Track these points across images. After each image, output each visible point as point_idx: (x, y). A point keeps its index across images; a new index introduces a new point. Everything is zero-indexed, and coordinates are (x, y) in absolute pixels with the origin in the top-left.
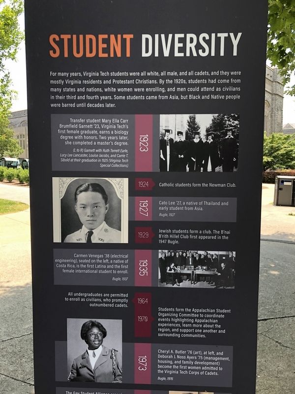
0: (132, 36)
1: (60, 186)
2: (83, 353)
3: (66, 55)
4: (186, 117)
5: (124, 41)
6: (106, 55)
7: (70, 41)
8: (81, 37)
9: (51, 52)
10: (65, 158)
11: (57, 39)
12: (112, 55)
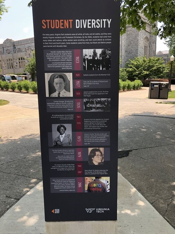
0: (72, 20)
1: (47, 76)
2: (58, 136)
3: (48, 28)
4: (92, 50)
5: (69, 22)
6: (63, 28)
7: (50, 22)
8: (54, 21)
9: (43, 26)
10: (49, 66)
11: (45, 21)
12: (65, 27)
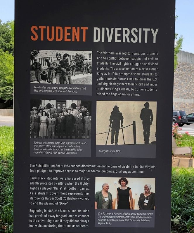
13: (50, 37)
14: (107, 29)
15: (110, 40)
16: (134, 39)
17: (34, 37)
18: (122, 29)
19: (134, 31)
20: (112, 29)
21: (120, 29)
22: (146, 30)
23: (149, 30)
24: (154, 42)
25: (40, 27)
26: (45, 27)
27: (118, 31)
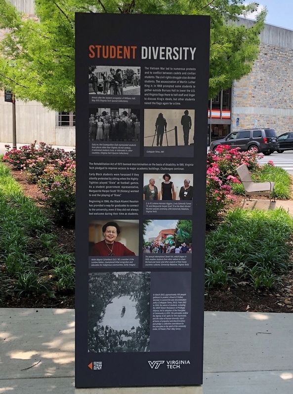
13: (105, 55)
14: (153, 48)
15: (155, 57)
16: (176, 57)
17: (92, 55)
18: (166, 48)
19: (176, 50)
20: (157, 48)
21: (164, 48)
22: (186, 49)
23: (188, 48)
24: (193, 59)
25: (96, 46)
26: (101, 46)
27: (162, 50)
